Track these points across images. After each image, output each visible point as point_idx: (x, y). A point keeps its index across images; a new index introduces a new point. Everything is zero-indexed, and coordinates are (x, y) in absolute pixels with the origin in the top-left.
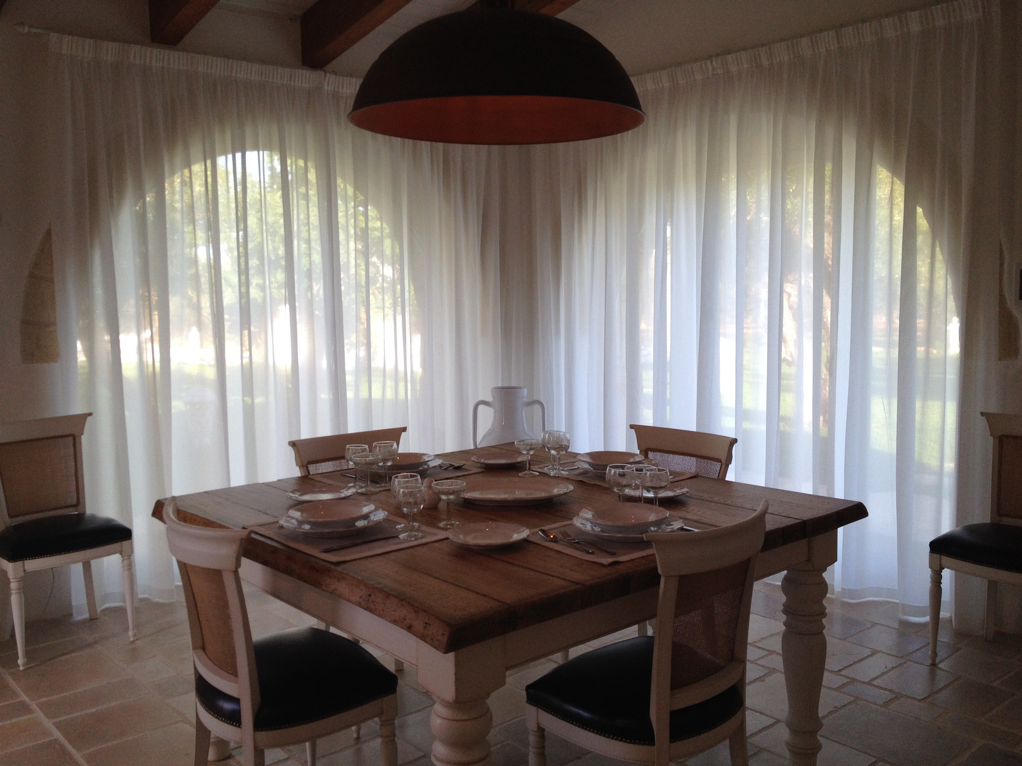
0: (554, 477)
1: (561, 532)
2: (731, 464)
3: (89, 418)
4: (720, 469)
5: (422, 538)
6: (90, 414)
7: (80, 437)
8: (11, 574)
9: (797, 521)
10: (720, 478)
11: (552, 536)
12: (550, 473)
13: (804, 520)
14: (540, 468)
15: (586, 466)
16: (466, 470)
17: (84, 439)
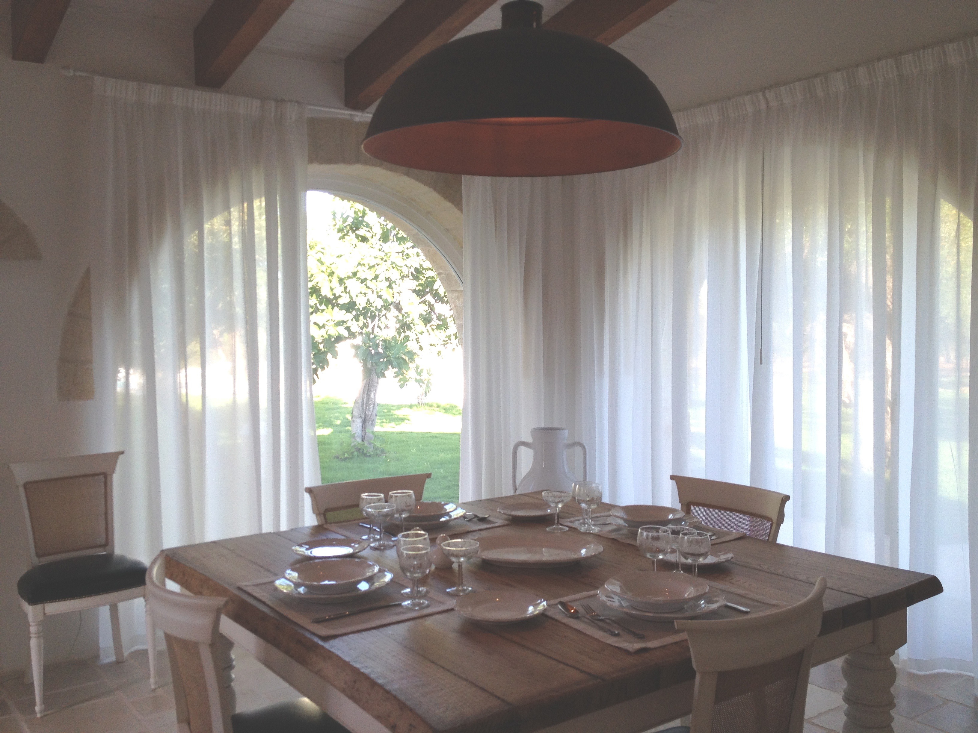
0: (585, 534)
1: (583, 606)
2: (782, 523)
3: (121, 457)
4: (771, 528)
5: (427, 606)
6: (122, 453)
7: (111, 475)
8: (31, 618)
9: (860, 599)
10: (770, 540)
11: (572, 611)
12: (581, 529)
13: (868, 598)
14: (571, 522)
15: (621, 522)
16: (490, 522)
17: (116, 478)
